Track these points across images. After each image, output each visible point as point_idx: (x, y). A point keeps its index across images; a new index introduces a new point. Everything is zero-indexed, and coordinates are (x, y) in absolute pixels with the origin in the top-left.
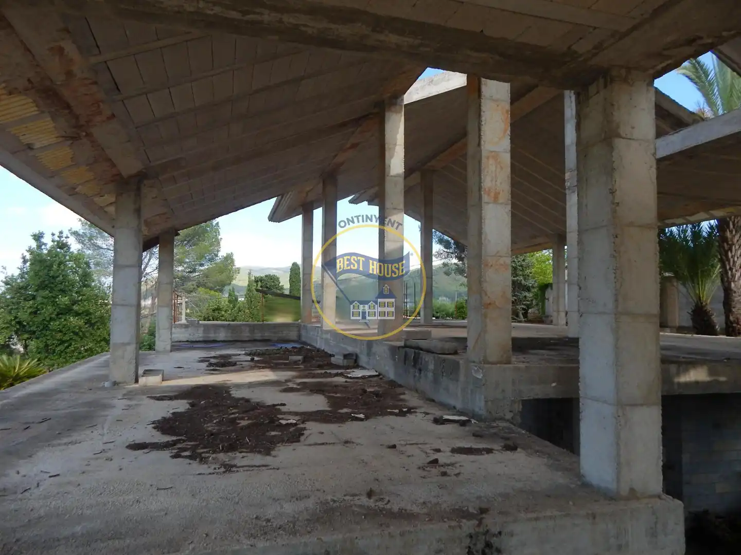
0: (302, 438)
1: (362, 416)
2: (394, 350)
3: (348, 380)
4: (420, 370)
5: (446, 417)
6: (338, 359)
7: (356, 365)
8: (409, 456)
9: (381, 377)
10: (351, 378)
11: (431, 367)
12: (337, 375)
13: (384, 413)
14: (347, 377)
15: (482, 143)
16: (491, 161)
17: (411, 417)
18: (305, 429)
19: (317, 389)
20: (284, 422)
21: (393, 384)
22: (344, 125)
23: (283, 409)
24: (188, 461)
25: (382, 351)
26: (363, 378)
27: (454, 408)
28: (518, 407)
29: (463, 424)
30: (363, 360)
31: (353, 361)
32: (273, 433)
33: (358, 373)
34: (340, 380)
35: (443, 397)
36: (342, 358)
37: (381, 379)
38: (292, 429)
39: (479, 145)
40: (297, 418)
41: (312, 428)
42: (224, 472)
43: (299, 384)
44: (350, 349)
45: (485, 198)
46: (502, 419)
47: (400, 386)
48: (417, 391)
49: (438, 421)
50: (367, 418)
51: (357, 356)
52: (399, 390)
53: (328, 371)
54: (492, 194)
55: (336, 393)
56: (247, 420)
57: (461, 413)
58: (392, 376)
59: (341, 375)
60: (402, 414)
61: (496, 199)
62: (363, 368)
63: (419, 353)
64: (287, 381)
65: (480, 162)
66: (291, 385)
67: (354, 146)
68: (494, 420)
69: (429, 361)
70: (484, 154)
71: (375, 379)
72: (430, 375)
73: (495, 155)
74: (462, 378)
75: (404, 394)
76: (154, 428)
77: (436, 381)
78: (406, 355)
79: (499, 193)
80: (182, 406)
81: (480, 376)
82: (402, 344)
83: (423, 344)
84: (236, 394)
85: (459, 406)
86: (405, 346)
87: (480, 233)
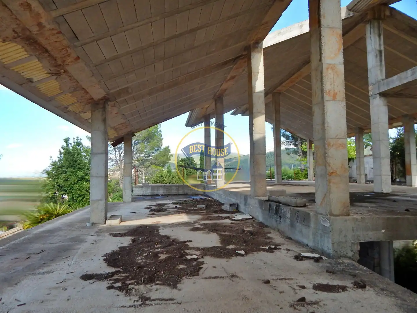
0: (201, 272)
1: (242, 252)
2: (262, 203)
3: (233, 222)
4: (280, 217)
5: (304, 254)
6: (226, 207)
7: (238, 211)
8: (281, 293)
9: (254, 219)
10: (234, 220)
11: (289, 215)
12: (225, 218)
13: (259, 250)
14: (233, 220)
15: (323, 58)
16: (330, 71)
17: (277, 253)
18: (203, 263)
19: (213, 229)
20: (189, 257)
21: (262, 225)
22: (226, 63)
23: (190, 245)
24: (118, 292)
25: (253, 203)
26: (242, 220)
27: (307, 245)
28: (357, 248)
29: (317, 260)
30: (242, 208)
31: (236, 209)
32: (181, 266)
33: (239, 217)
34: (227, 221)
35: (298, 237)
36: (229, 206)
37: (254, 221)
38: (194, 263)
39: (321, 60)
40: (198, 253)
41: (209, 261)
42: (140, 305)
43: (202, 225)
44: (234, 201)
45: (326, 97)
46: (345, 257)
47: (267, 226)
48: (279, 230)
49: (299, 258)
50: (246, 253)
51: (238, 205)
52: (266, 230)
53: (220, 215)
54: (332, 94)
55: (225, 232)
56: (166, 254)
57: (313, 251)
58: (261, 219)
59: (228, 218)
60: (271, 250)
61: (334, 98)
62: (242, 213)
63: (279, 206)
64: (195, 222)
65: (322, 73)
66: (197, 225)
67: (233, 78)
68: (340, 257)
69: (287, 211)
70: (325, 66)
71: (249, 221)
72: (288, 221)
73: (333, 67)
74: (312, 225)
75: (270, 233)
76: (104, 260)
77: (292, 225)
78: (270, 205)
79: (337, 93)
80: (126, 241)
81: (327, 225)
82: (266, 198)
83: (281, 199)
84: (162, 232)
85: (311, 244)
86: (269, 201)
87: (323, 123)
